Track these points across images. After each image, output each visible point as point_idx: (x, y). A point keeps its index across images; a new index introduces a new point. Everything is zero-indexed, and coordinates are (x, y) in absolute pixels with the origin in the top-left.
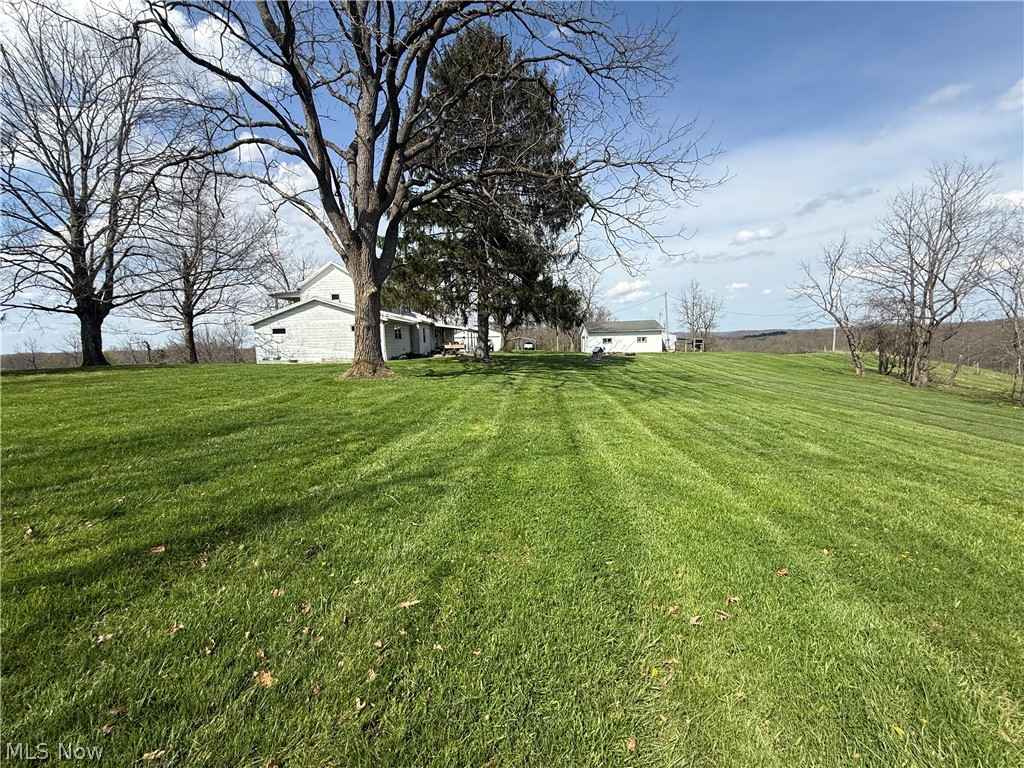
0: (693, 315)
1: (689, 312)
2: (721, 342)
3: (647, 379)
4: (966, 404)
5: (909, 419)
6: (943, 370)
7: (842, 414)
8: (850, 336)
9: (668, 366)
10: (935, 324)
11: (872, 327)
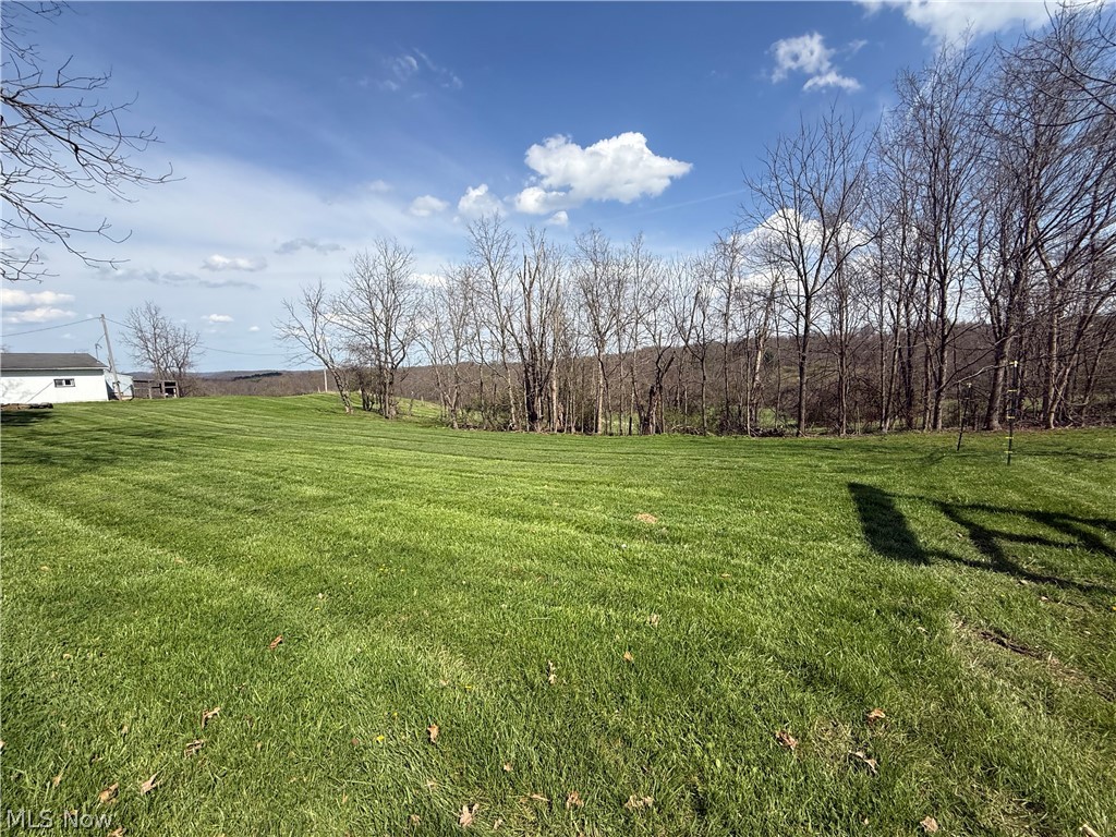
0: (156, 350)
1: (149, 345)
2: (204, 385)
3: (78, 441)
4: (419, 429)
5: (385, 447)
6: (403, 404)
7: (336, 451)
8: (337, 377)
9: (120, 420)
10: (394, 368)
11: (353, 369)
